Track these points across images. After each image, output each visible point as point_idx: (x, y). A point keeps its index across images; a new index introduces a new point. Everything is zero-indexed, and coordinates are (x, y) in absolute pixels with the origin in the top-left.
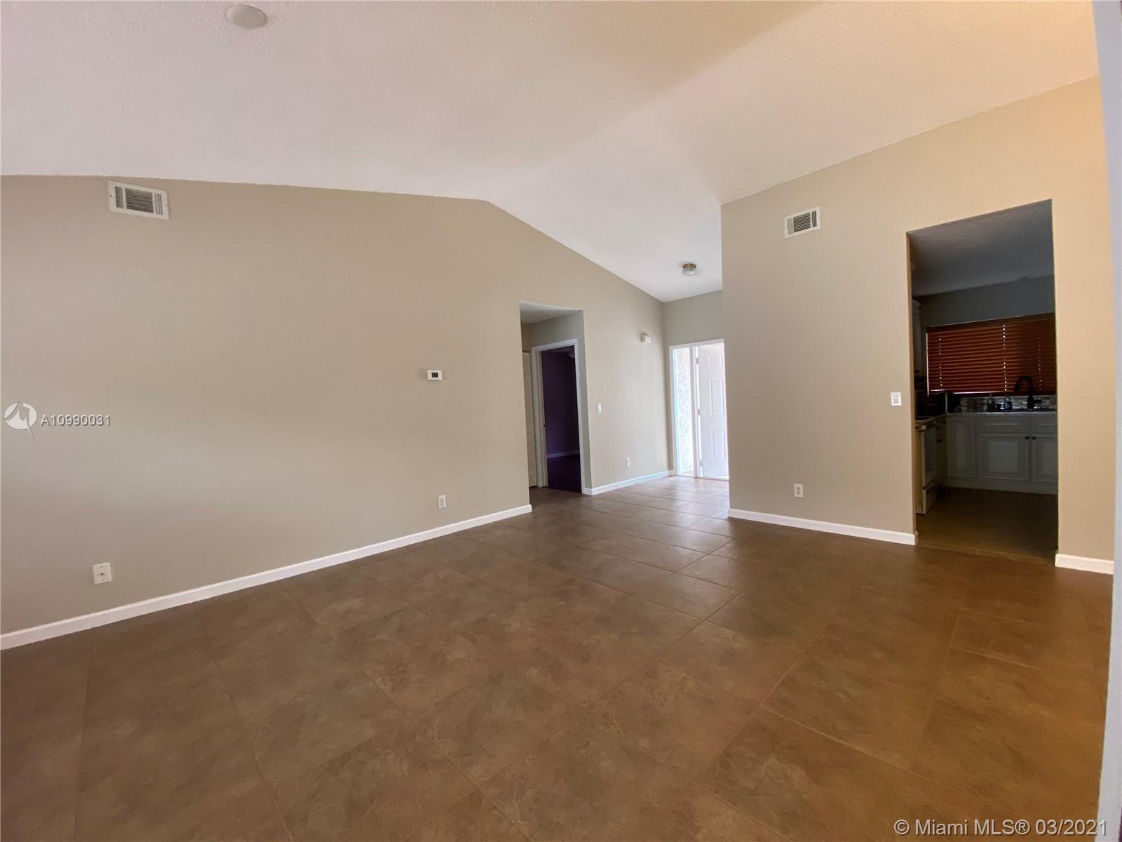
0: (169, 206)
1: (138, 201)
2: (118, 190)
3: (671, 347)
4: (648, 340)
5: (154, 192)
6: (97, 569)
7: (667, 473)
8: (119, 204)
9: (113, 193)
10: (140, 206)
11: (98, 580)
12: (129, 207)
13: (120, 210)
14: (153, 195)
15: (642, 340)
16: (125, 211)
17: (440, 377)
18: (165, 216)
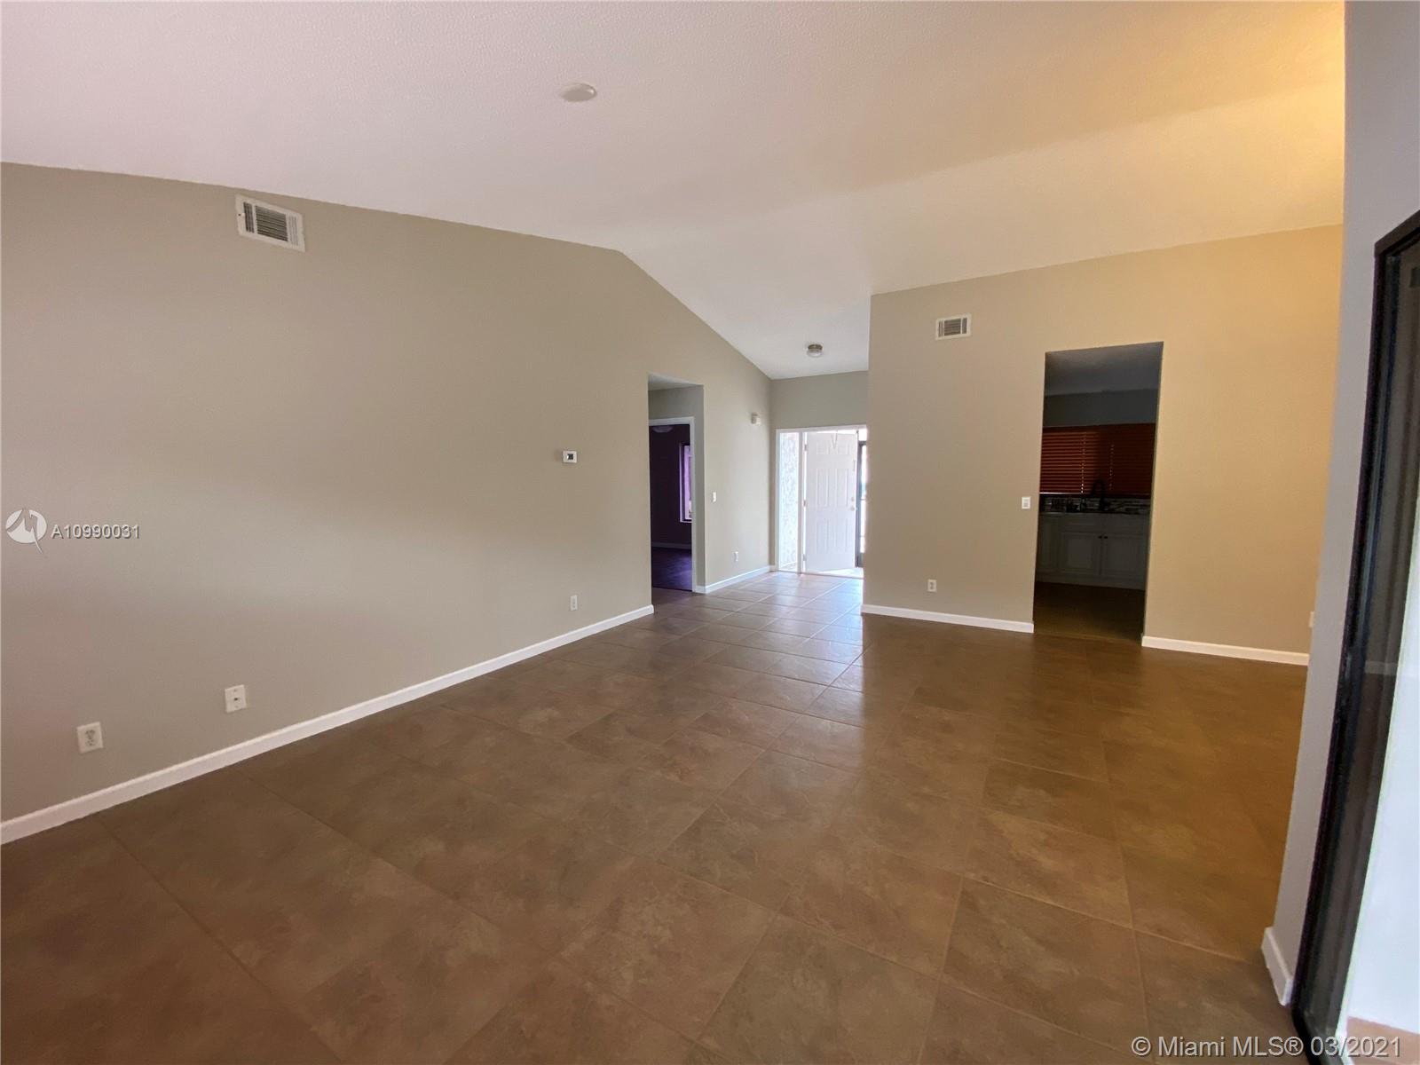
0: (304, 233)
1: (271, 225)
2: (247, 207)
3: (777, 431)
4: (759, 421)
5: (288, 214)
6: (230, 693)
7: (767, 568)
8: (249, 228)
9: (240, 210)
10: (271, 231)
11: (231, 707)
12: (261, 232)
13: (249, 234)
14: (287, 217)
15: (753, 421)
16: (255, 236)
17: (575, 460)
18: (301, 246)
